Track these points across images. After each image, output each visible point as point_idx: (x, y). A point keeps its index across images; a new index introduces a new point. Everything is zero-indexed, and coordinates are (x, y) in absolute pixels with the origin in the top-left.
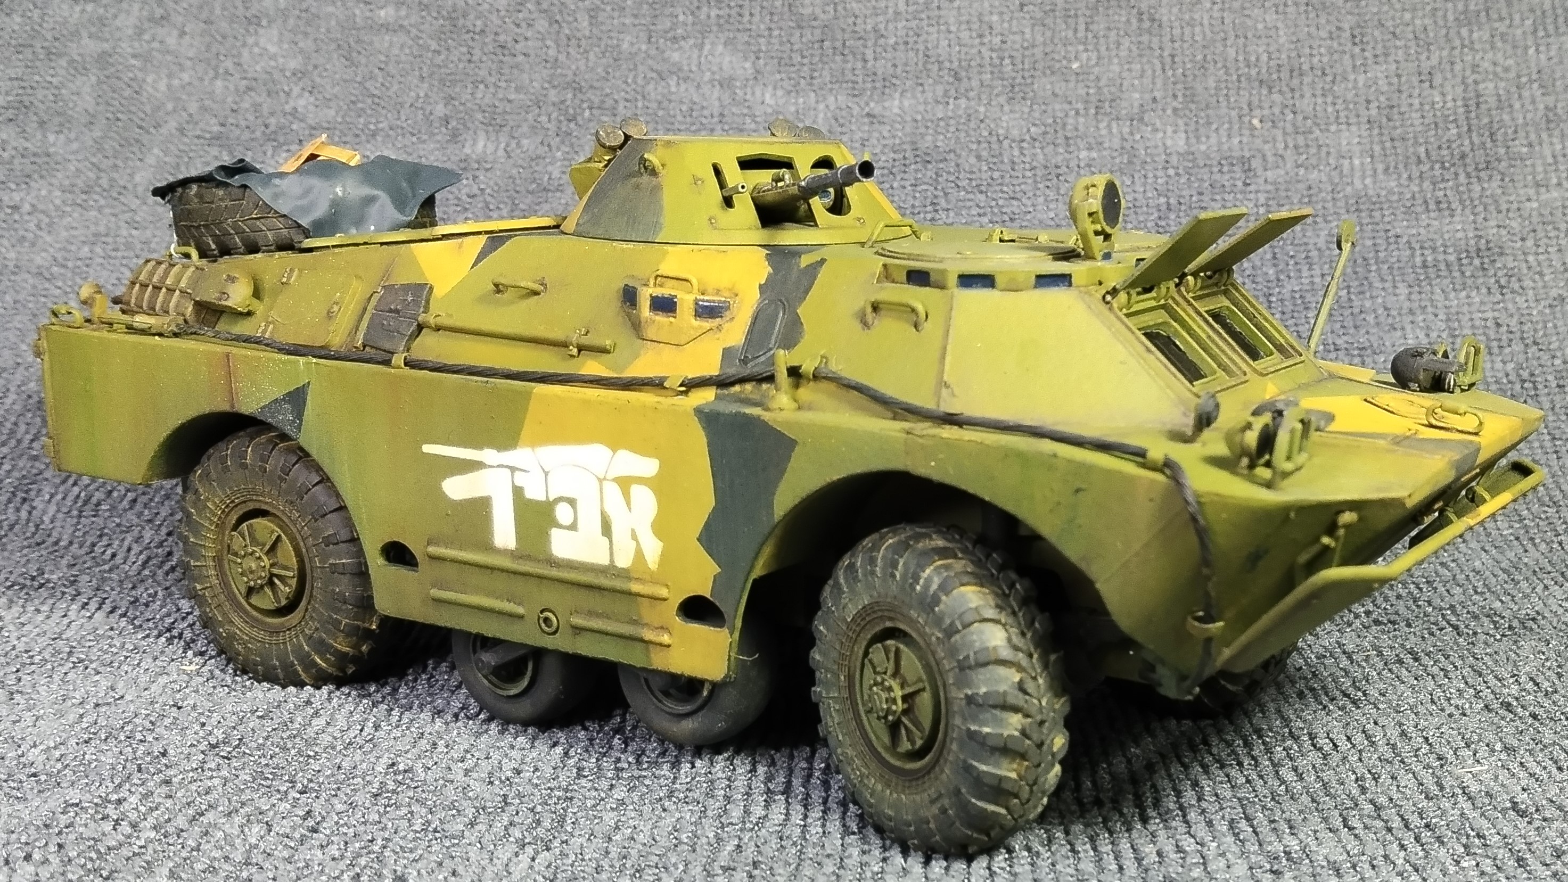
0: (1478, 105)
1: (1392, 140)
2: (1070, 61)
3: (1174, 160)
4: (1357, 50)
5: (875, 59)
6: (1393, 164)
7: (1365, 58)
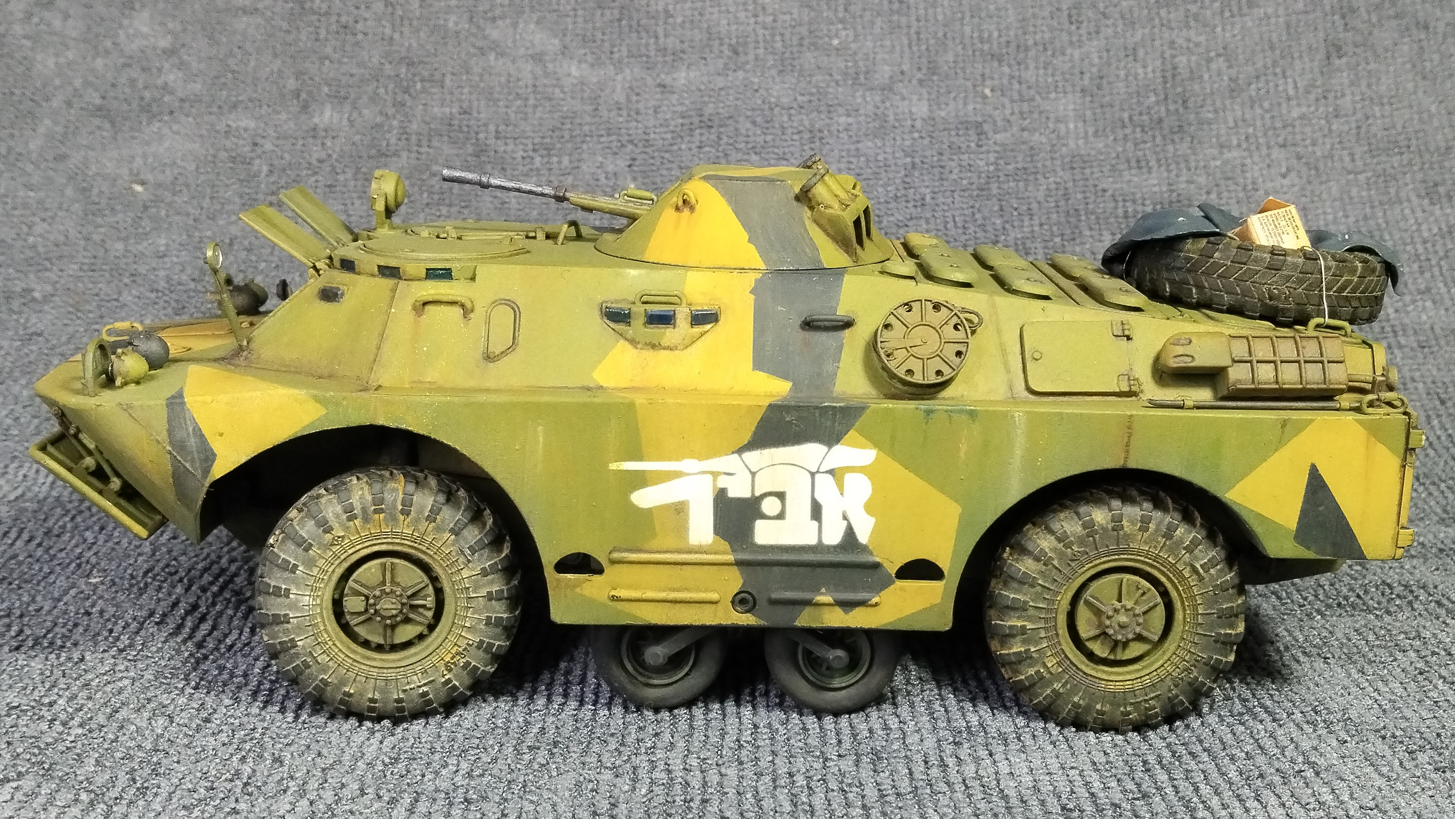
0: (1174, 76)
1: (1102, 106)
2: (830, 38)
3: (918, 124)
4: (1073, 27)
5: (666, 36)
6: (1101, 128)
7: (1081, 35)
